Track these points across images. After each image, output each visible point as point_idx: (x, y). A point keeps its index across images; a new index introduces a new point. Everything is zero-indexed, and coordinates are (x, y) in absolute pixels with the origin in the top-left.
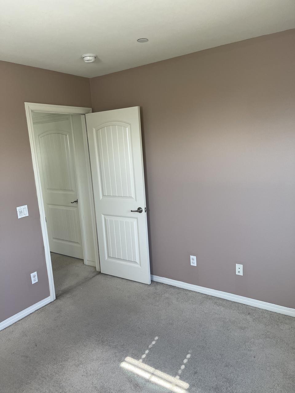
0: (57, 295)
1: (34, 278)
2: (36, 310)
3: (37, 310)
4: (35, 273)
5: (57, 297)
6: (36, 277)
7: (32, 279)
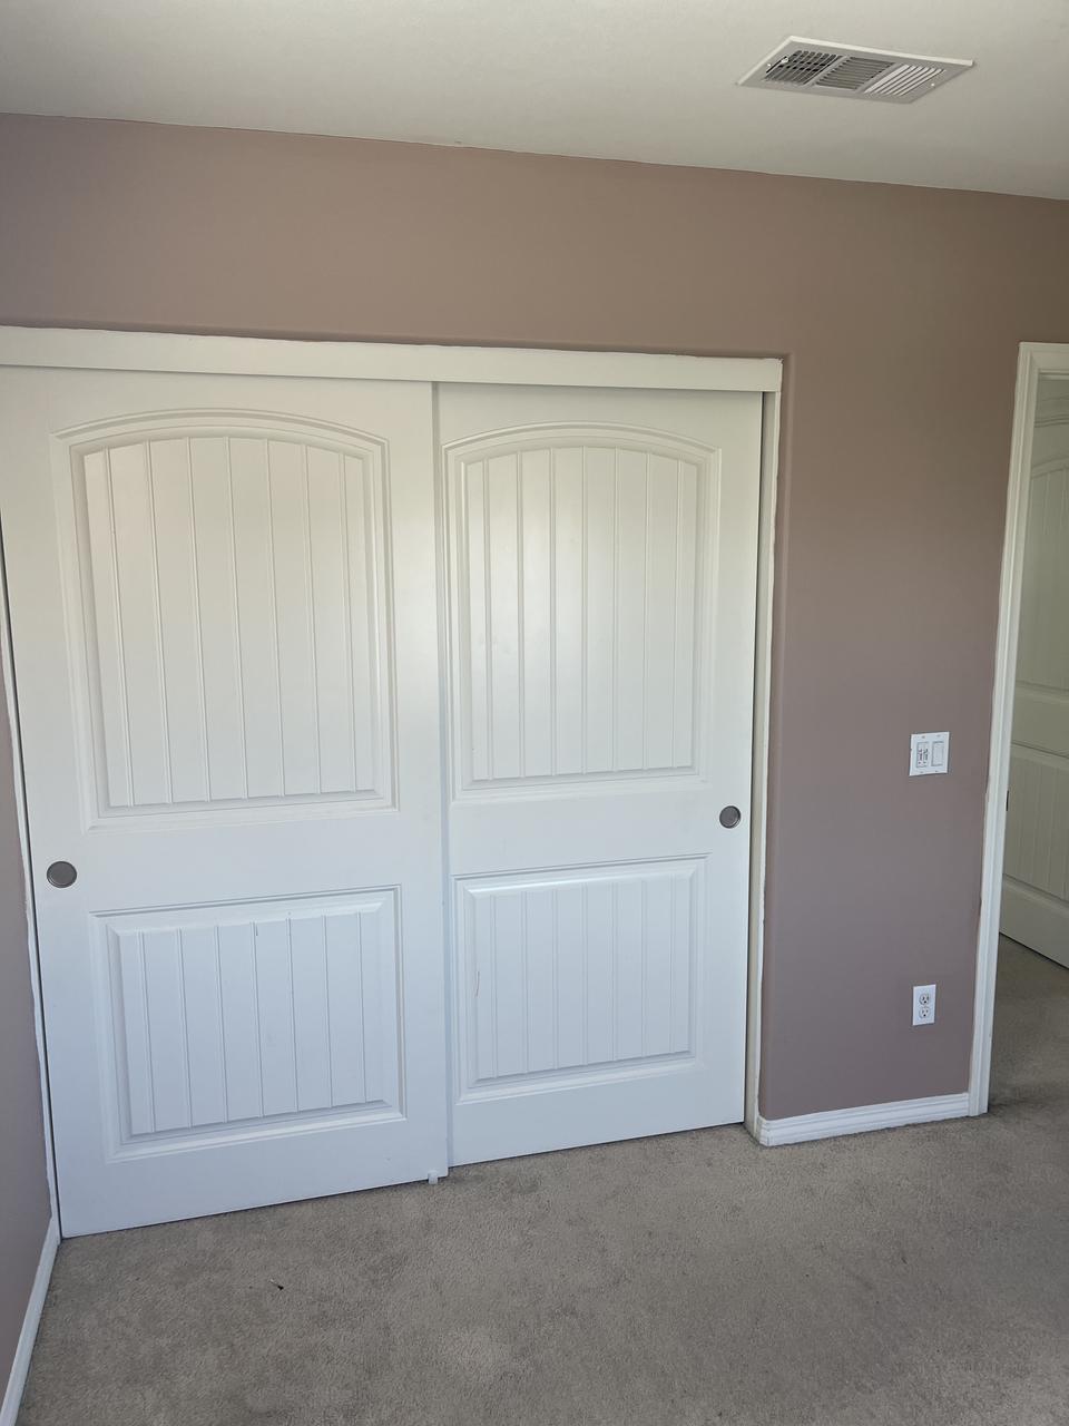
0: (994, 1100)
1: (924, 1004)
2: (910, 1122)
3: (914, 1125)
4: (931, 989)
5: (994, 1106)
6: (932, 1004)
7: (917, 1007)
